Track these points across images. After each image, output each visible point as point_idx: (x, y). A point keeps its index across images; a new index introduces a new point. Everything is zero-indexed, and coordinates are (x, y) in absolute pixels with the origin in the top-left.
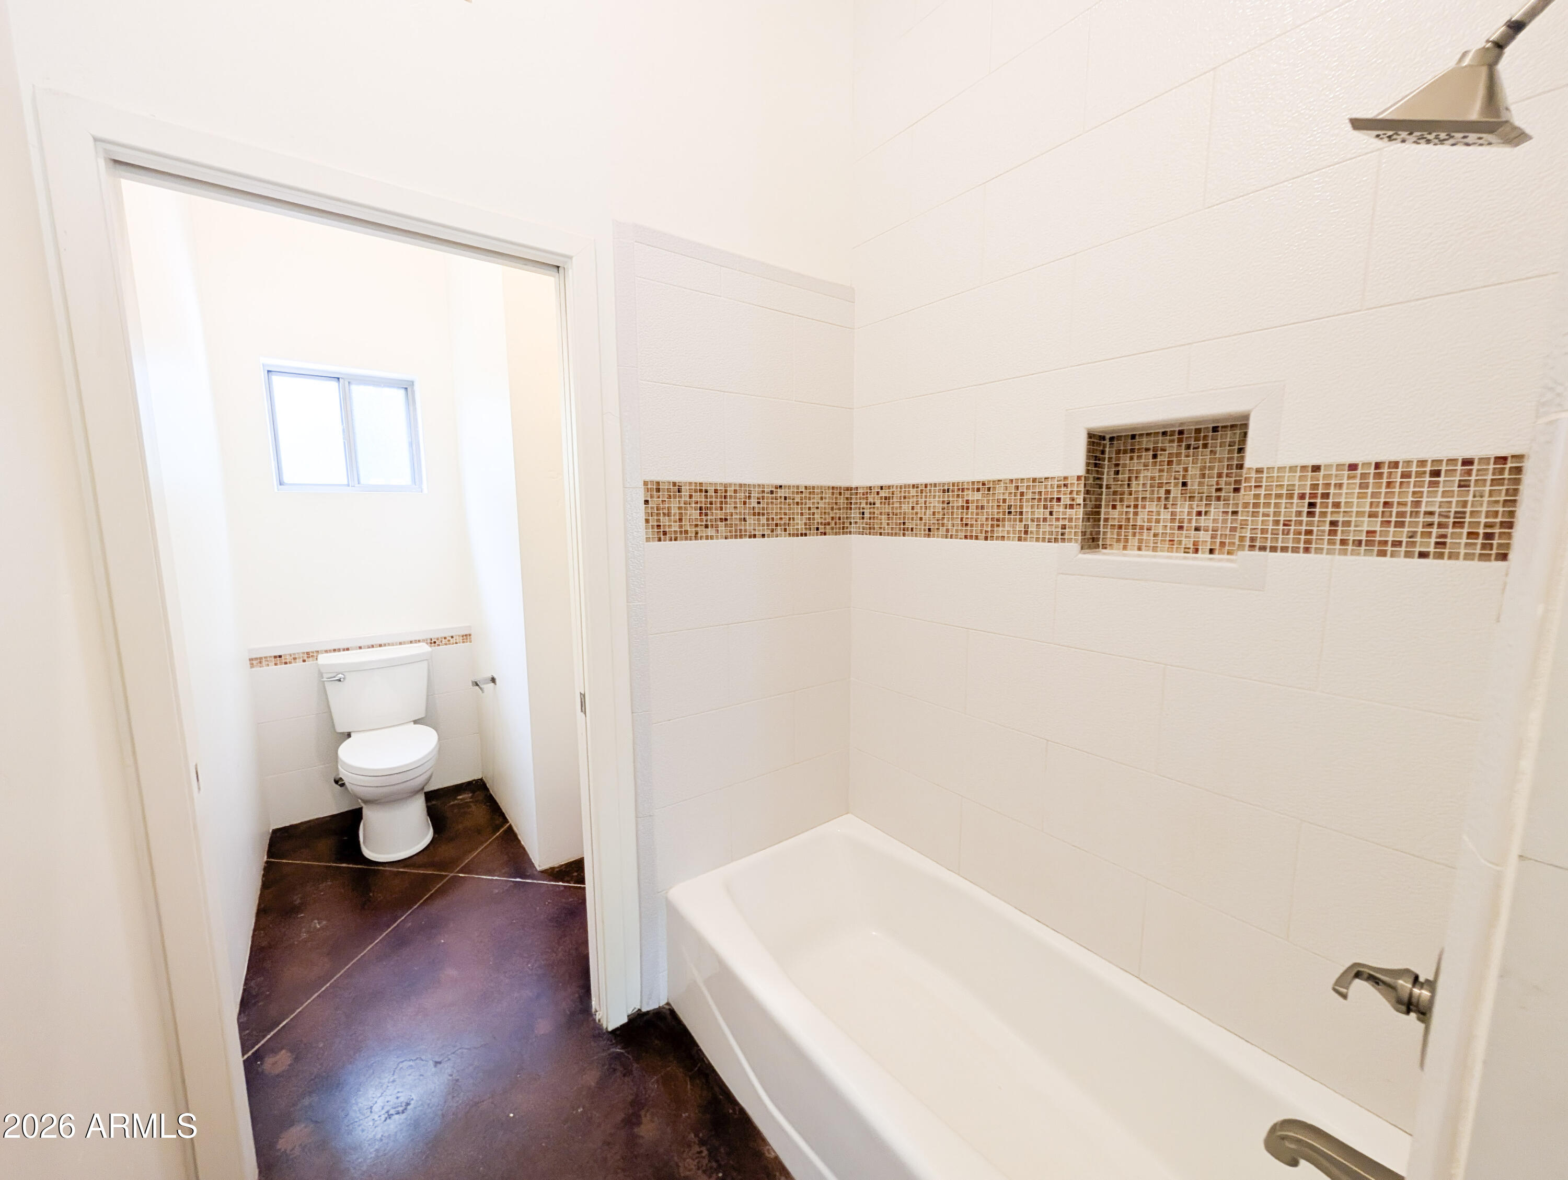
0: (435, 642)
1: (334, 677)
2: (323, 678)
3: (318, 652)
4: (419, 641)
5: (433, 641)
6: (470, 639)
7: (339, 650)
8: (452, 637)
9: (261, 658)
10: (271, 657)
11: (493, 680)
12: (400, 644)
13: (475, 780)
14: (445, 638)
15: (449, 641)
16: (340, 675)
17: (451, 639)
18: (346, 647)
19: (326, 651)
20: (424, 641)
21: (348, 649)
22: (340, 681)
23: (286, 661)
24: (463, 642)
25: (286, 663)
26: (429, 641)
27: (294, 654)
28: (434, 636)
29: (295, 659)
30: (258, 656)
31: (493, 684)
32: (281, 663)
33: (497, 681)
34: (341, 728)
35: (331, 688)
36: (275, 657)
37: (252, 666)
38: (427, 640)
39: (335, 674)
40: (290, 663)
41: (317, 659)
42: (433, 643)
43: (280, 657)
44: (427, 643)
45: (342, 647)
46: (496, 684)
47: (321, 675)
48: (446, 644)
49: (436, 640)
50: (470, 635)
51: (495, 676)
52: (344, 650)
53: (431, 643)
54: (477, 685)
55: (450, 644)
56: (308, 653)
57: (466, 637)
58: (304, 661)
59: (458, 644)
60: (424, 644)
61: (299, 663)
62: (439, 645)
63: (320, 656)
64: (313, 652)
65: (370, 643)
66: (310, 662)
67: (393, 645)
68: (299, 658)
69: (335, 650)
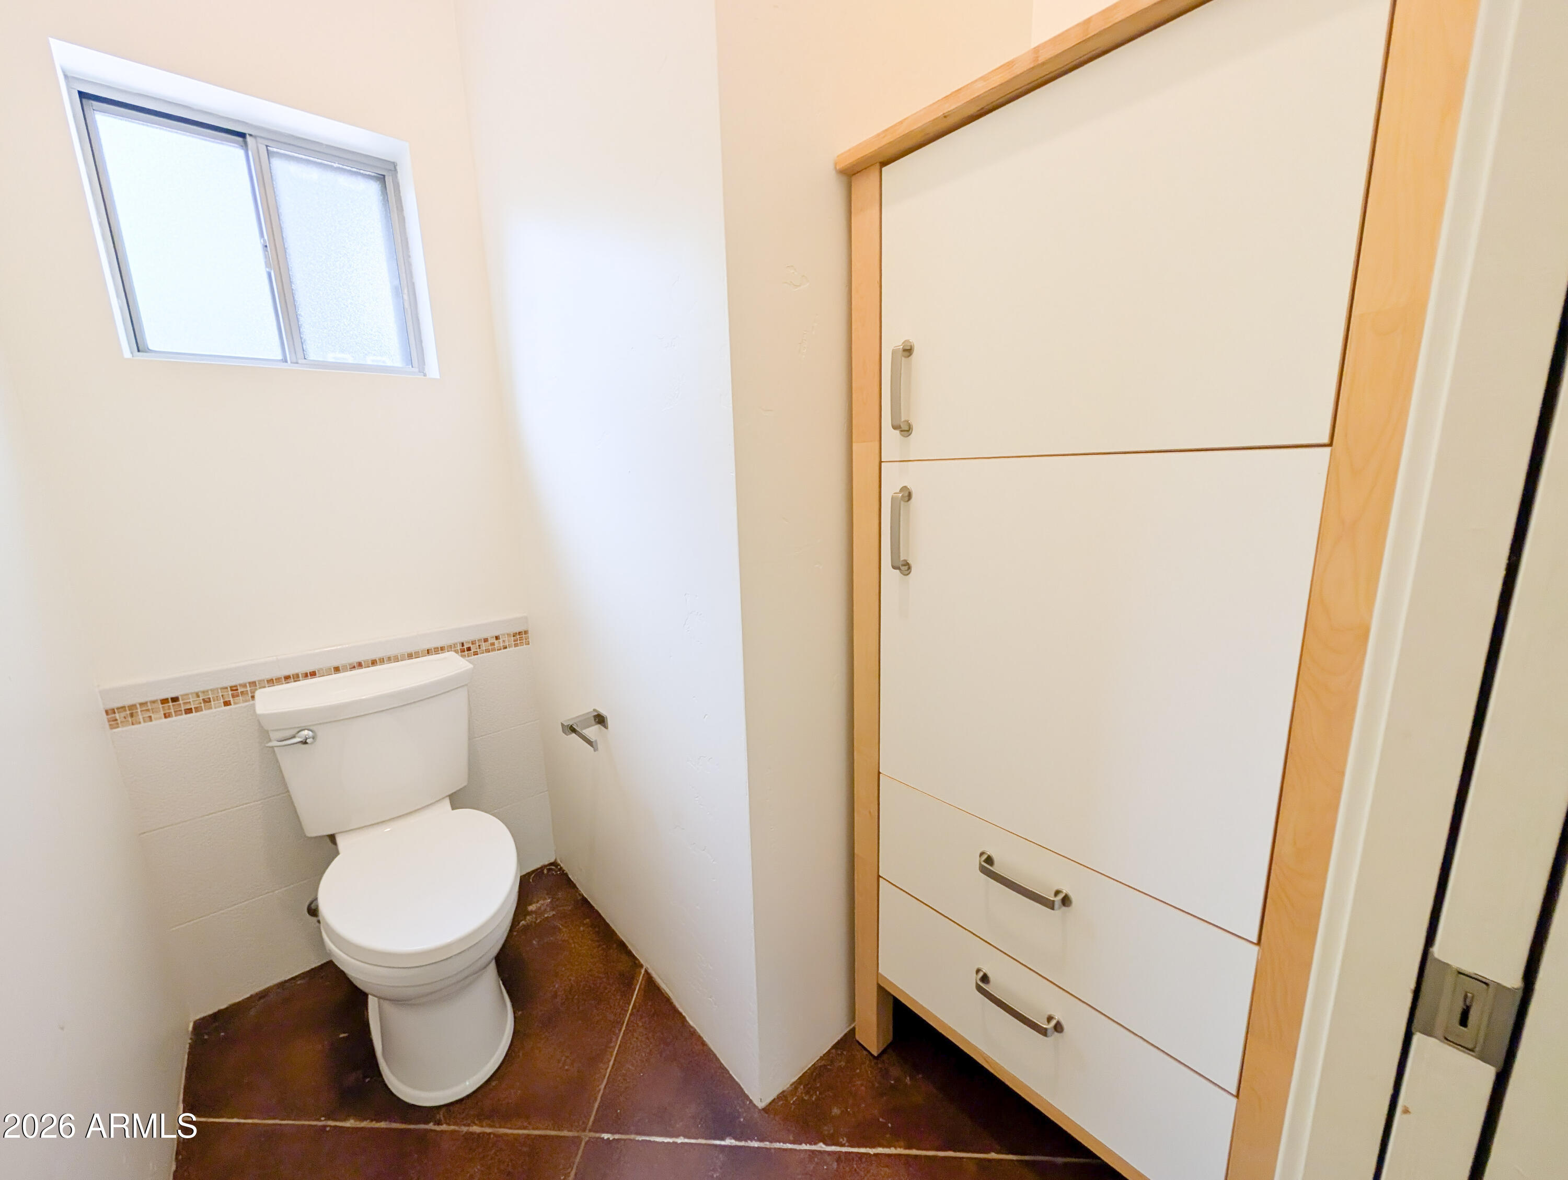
0: (469, 649)
1: (294, 737)
2: (270, 741)
3: (253, 684)
4: (442, 649)
5: (465, 647)
6: (527, 638)
7: (296, 678)
8: (497, 638)
9: (132, 707)
10: (154, 702)
11: (600, 720)
12: (410, 656)
13: (545, 866)
14: (486, 640)
15: (493, 644)
16: (306, 732)
17: (496, 642)
18: (309, 669)
19: (271, 682)
20: (450, 648)
21: (313, 674)
22: (305, 743)
23: (188, 707)
24: (516, 645)
25: (189, 711)
26: (459, 647)
27: (203, 692)
28: (467, 638)
29: (207, 701)
30: (127, 703)
31: (598, 726)
32: (178, 713)
33: (610, 722)
34: (315, 828)
35: (289, 762)
36: (164, 701)
37: (114, 723)
38: (455, 645)
39: (293, 732)
40: (198, 709)
41: (253, 697)
42: (465, 649)
43: (175, 699)
44: (456, 652)
45: (300, 670)
46: (606, 727)
47: (264, 734)
48: (488, 651)
49: (470, 645)
50: (526, 632)
51: (604, 712)
52: (306, 676)
53: (463, 651)
54: (573, 730)
55: (493, 650)
56: (234, 689)
57: (520, 637)
58: (227, 703)
59: (508, 649)
60: (452, 653)
61: (217, 711)
62: (476, 654)
63: (259, 693)
64: (244, 686)
65: (355, 660)
66: (239, 706)
67: (396, 659)
68: (217, 698)
69: (287, 678)
